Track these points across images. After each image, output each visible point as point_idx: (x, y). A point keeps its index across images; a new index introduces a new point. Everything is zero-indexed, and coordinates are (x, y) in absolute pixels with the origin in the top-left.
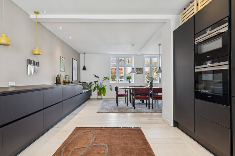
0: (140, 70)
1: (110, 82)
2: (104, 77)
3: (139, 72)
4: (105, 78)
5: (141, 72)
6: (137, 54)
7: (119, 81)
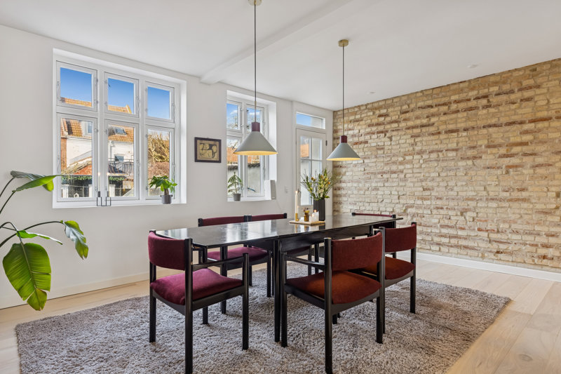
0: (211, 146)
1: (55, 205)
2: (15, 175)
3: (208, 154)
4: (17, 183)
5: (216, 158)
6: (199, 77)
7: (112, 194)
